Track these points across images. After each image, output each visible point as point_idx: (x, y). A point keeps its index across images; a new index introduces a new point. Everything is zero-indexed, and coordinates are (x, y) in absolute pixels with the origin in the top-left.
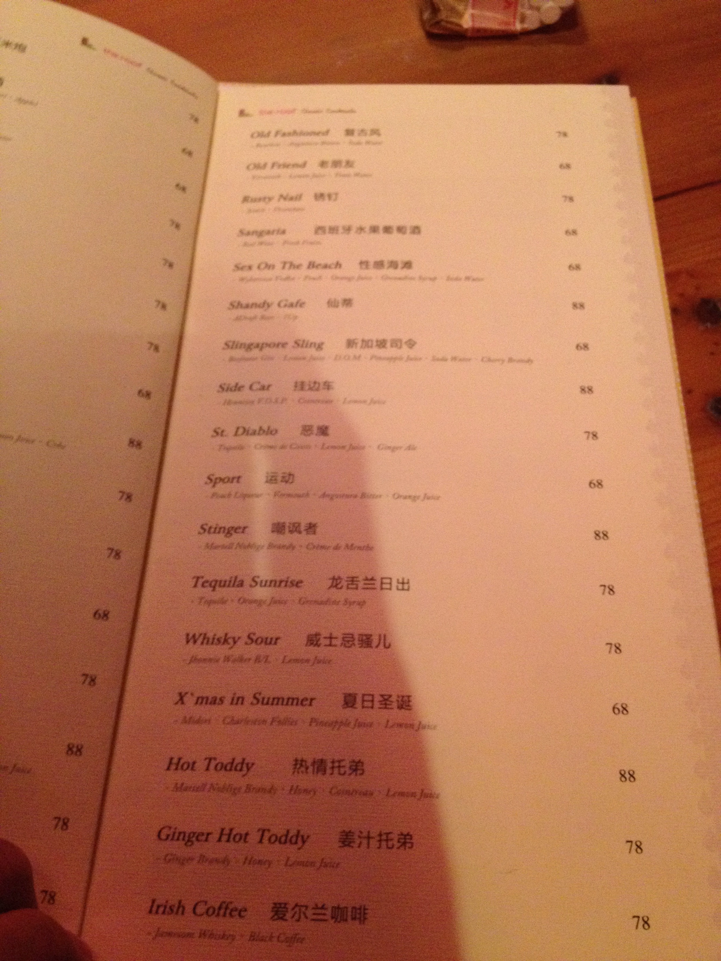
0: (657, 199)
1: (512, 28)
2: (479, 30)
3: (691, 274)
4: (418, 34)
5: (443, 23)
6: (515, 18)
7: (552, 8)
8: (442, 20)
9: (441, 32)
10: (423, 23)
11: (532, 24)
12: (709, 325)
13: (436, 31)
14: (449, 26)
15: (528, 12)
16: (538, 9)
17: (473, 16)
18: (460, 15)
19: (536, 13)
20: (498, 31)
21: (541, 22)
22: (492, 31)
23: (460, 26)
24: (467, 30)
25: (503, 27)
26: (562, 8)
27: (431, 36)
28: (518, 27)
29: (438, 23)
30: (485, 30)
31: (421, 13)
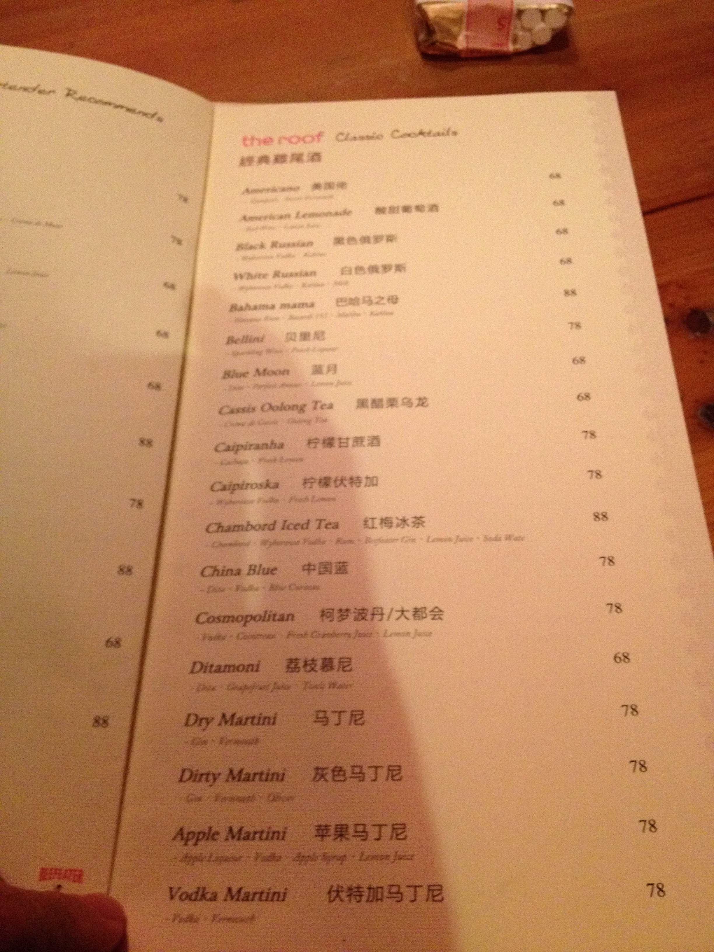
0: (645, 214)
1: (505, 49)
2: (472, 51)
3: (681, 286)
4: (414, 55)
5: (438, 44)
6: (507, 39)
7: (543, 30)
8: (437, 41)
9: (436, 52)
10: (418, 45)
11: (524, 45)
12: (698, 334)
13: (431, 52)
14: (445, 48)
15: (520, 33)
16: (529, 30)
17: (467, 37)
18: (455, 37)
19: (527, 34)
20: (490, 52)
21: (534, 43)
22: (485, 52)
23: (456, 48)
24: (461, 51)
25: (496, 48)
26: (553, 30)
27: (425, 56)
28: (511, 47)
29: (433, 44)
30: (479, 51)
31: (417, 35)
